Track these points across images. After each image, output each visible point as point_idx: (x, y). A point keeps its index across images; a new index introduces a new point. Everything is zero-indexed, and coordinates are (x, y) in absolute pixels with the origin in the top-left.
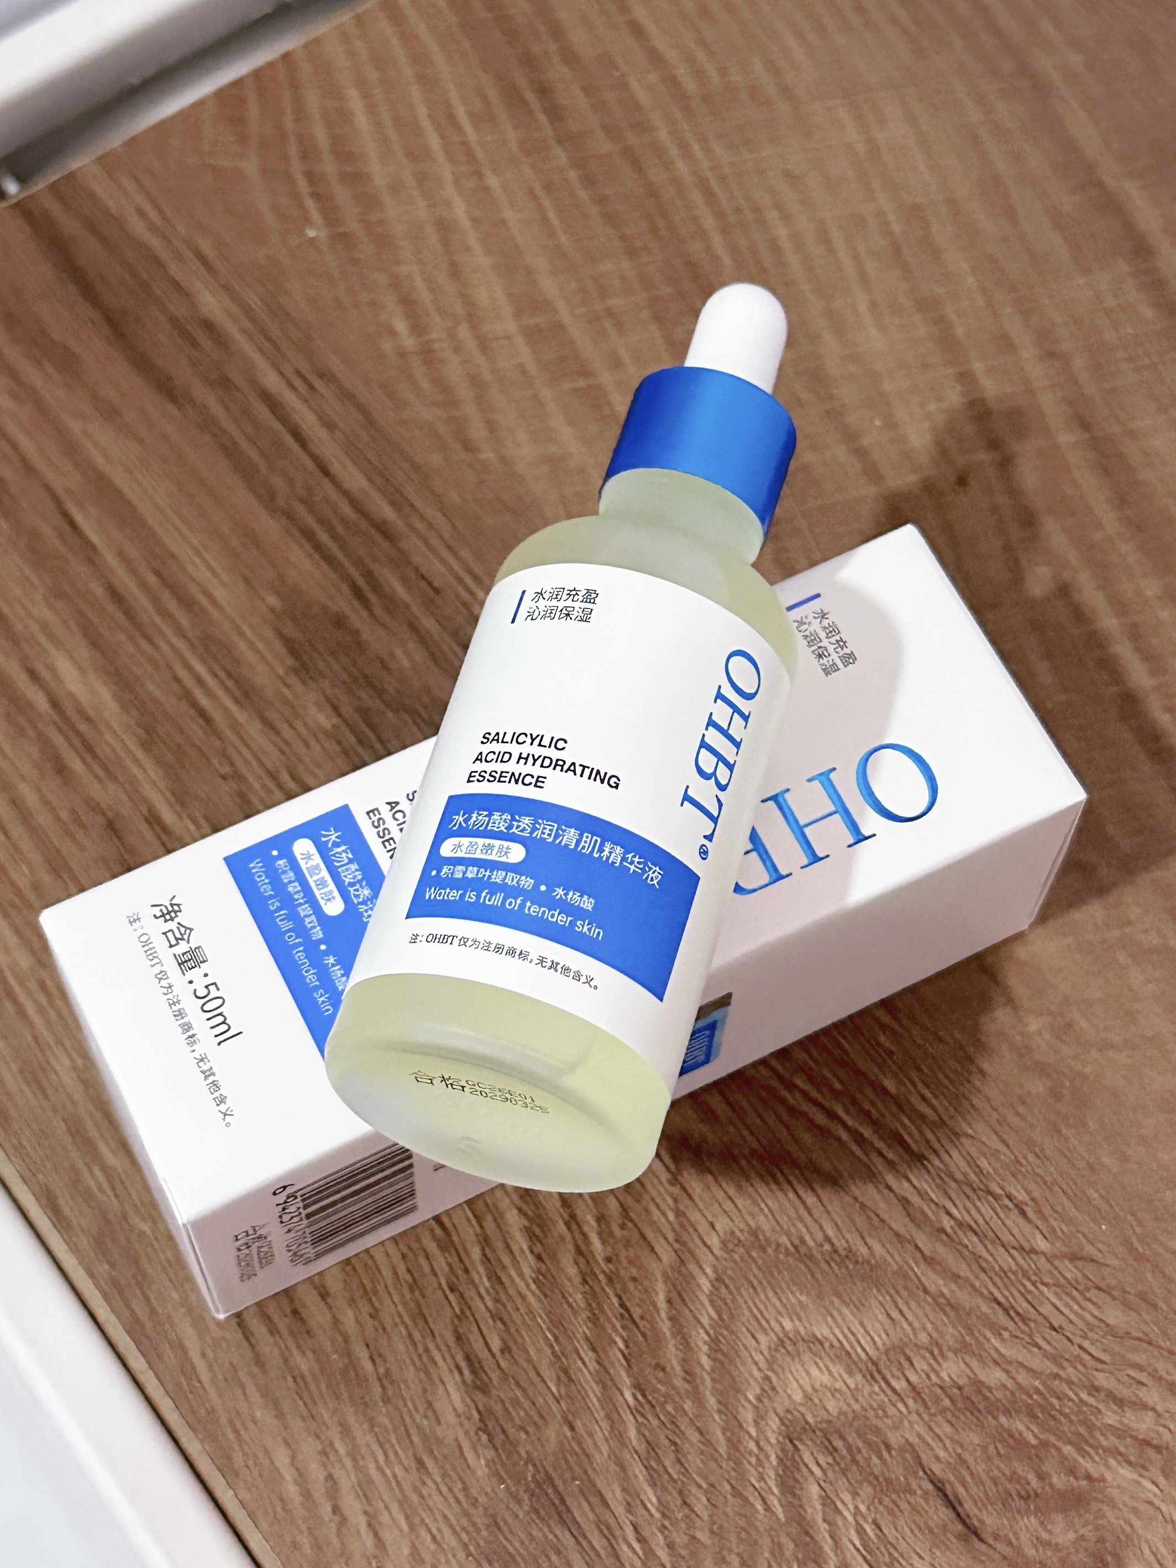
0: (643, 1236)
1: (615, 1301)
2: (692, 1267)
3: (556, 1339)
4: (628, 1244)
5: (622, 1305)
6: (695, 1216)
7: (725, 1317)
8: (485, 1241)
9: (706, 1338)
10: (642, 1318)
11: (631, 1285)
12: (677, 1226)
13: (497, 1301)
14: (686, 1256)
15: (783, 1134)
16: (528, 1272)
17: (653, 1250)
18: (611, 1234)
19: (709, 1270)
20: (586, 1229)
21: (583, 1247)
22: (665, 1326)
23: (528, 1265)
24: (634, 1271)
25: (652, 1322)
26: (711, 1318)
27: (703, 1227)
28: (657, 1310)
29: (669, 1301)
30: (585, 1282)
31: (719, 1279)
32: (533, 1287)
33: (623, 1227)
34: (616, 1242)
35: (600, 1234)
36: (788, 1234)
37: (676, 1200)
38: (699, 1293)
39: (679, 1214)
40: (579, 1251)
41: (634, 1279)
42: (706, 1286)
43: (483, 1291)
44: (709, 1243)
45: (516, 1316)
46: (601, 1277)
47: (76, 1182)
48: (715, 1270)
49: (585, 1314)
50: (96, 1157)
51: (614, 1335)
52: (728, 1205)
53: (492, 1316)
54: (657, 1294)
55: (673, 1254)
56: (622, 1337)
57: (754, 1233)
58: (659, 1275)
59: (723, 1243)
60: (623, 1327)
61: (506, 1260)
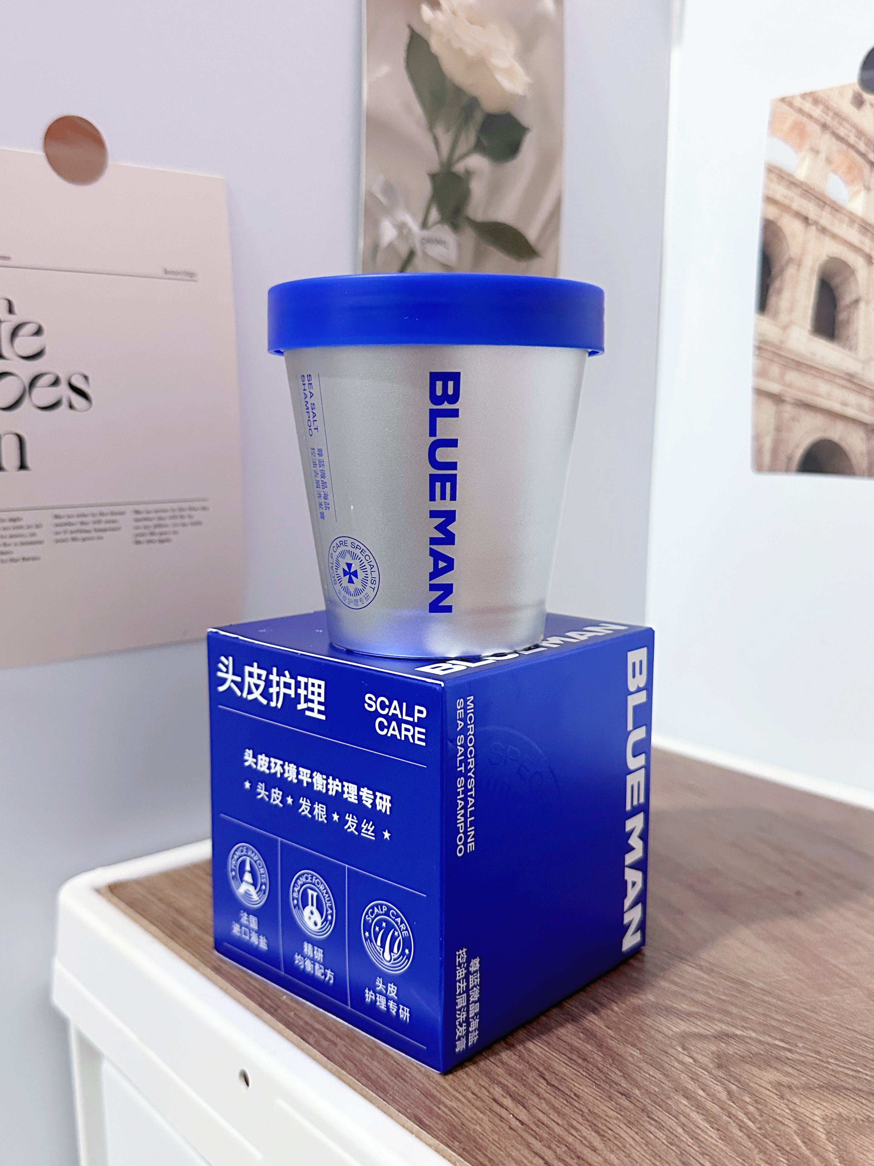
0: (775, 1119)
1: (772, 1144)
2: (810, 1129)
3: (744, 1161)
4: (768, 1123)
5: (777, 1146)
6: (802, 1110)
7: (841, 1147)
8: (683, 1126)
9: (834, 1156)
10: (792, 1150)
11: (779, 1138)
12: (793, 1115)
13: (700, 1147)
14: (804, 1125)
15: (834, 1079)
16: (714, 1136)
17: (784, 1124)
18: (757, 1119)
19: (822, 1130)
20: (741, 1118)
21: (742, 1125)
22: (808, 1153)
23: (712, 1133)
24: (778, 1133)
25: (798, 1151)
26: (833, 1148)
27: (808, 1114)
28: (800, 1147)
29: (804, 1142)
30: (750, 1138)
31: (828, 1133)
32: (720, 1141)
33: (761, 1116)
34: (760, 1121)
35: (750, 1119)
36: (859, 1114)
37: (787, 1105)
38: (821, 1139)
39: (790, 1109)
40: (740, 1126)
41: (779, 1136)
42: (823, 1136)
43: (690, 1144)
44: (815, 1120)
45: (715, 1153)
46: (759, 1135)
47: (431, 1111)
48: (825, 1129)
49: (756, 1151)
50: (440, 1102)
51: (779, 1158)
52: (818, 1105)
53: (700, 1154)
54: (795, 1140)
55: (797, 1125)
56: (785, 1159)
57: (840, 1115)
58: (793, 1134)
59: (823, 1119)
60: (783, 1154)
61: (699, 1132)
